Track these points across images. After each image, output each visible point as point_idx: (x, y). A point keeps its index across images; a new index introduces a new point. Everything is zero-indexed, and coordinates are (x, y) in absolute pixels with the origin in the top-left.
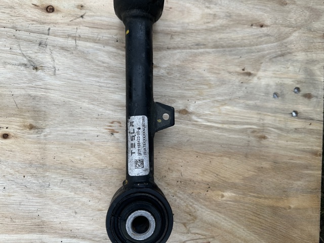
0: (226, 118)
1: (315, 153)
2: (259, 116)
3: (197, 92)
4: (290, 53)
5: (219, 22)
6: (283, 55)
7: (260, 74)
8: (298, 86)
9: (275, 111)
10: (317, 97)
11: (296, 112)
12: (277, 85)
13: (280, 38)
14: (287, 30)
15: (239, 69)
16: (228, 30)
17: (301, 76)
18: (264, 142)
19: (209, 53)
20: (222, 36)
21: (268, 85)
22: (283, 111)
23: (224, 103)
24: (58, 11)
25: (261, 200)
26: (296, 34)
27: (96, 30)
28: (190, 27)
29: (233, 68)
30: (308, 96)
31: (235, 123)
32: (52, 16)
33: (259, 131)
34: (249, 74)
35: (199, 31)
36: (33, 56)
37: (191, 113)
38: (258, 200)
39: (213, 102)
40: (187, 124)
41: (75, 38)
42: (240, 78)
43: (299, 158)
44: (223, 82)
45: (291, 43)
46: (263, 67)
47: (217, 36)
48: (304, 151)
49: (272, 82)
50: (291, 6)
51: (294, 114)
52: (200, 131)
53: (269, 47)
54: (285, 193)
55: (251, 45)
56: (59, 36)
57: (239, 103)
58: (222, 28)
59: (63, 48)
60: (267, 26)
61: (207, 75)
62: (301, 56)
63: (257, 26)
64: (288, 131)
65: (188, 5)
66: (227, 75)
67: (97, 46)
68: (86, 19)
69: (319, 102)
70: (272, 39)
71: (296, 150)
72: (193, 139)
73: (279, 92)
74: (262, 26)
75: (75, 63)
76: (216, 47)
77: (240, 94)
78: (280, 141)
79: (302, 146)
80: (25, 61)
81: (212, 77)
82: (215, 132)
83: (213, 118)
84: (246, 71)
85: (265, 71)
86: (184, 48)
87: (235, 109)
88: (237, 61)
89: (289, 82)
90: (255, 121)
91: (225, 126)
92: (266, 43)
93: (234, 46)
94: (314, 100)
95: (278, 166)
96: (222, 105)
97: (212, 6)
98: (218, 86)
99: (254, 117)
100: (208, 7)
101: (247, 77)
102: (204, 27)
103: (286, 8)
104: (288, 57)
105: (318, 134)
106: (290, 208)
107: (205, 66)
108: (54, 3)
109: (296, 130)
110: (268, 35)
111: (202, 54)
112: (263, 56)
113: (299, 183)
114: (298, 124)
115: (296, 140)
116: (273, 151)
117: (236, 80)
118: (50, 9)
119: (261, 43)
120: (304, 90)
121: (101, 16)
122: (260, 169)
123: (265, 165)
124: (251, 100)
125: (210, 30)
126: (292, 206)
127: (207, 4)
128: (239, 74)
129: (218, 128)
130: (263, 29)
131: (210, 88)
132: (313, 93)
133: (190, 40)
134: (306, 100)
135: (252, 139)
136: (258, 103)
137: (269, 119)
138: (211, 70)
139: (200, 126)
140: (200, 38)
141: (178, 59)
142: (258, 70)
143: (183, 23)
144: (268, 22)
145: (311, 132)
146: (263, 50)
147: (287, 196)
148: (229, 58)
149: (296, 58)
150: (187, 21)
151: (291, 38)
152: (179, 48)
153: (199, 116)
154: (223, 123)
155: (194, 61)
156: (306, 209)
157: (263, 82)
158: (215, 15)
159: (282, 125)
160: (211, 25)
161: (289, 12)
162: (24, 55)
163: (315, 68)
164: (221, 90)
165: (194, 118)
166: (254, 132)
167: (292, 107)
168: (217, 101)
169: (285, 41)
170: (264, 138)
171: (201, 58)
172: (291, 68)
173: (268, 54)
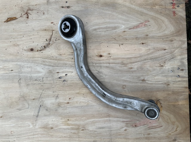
0: (157, 80)
1: (186, 88)
2: (167, 79)
3: (147, 74)
4: (175, 57)
5: (151, 51)
6: (173, 58)
7: (166, 65)
8: (179, 67)
9: (172, 76)
10: (185, 70)
11: (179, 76)
12: (172, 68)
13: (171, 53)
14: (174, 49)
15: (159, 65)
16: (154, 53)
17: (179, 64)
18: (169, 86)
19: (149, 61)
20: (152, 55)
21: (169, 68)
22: (174, 76)
23: (155, 76)
24: (103, 56)
25: (170, 103)
26: (177, 50)
27: (115, 60)
28: (142, 54)
29: (157, 65)
30: (182, 70)
31: (159, 82)
32: (102, 58)
33: (167, 83)
34: (162, 66)
35: (145, 55)
36: (99, 70)
37: (146, 80)
38: (169, 103)
39: (152, 76)
40: (145, 84)
41: (109, 63)
42: (159, 68)
43: (181, 89)
44: (154, 70)
45: (175, 53)
46: (166, 63)
47: (151, 56)
48: (182, 87)
49: (170, 67)
50: (174, 41)
51: (178, 76)
52: (149, 85)
53: (168, 56)
54: (177, 100)
55: (162, 57)
56: (105, 64)
57: (160, 75)
58: (152, 53)
59: (106, 67)
60: (167, 49)
61: (149, 68)
62: (179, 57)
63: (163, 50)
64: (176, 82)
65: (141, 47)
66: (155, 67)
67: (116, 65)
68: (112, 57)
69: (186, 71)
70: (169, 53)
71: (180, 87)
72: (147, 88)
73: (172, 70)
74: (165, 50)
75: (111, 71)
76: (151, 59)
77: (160, 72)
78: (174, 85)
79: (182, 86)
80: (97, 72)
81: (151, 69)
82: (154, 85)
83: (152, 81)
84: (161, 65)
85: (167, 64)
86: (141, 61)
87: (159, 77)
88: (158, 63)
89: (176, 66)
90: (166, 80)
91: (156, 83)
92: (167, 55)
93: (157, 58)
94: (184, 71)
95: (174, 93)
96: (155, 77)
97: (148, 46)
98: (153, 71)
99: (165, 79)
100: (147, 47)
101: (162, 67)
102: (147, 53)
103: (173, 42)
104: (175, 58)
105: (187, 81)
106: (179, 105)
107: (148, 65)
108: (102, 54)
109: (179, 81)
110: (167, 52)
111: (147, 62)
112: (166, 60)
113: (181, 97)
114: (179, 79)
115: (179, 84)
116: (172, 88)
117: (158, 68)
118: (101, 56)
119: (165, 56)
120: (181, 68)
121: (115, 56)
122: (169, 94)
123: (170, 93)
124: (164, 74)
125: (148, 54)
126: (180, 104)
127: (147, 46)
128: (159, 66)
129: (154, 84)
130: (166, 50)
131: (151, 72)
132: (184, 68)
133: (143, 58)
134: (182, 71)
135: (165, 85)
136: (166, 74)
137: (170, 79)
138: (150, 67)
139: (149, 84)
140: (145, 57)
141: (140, 65)
142: (165, 64)
143: (140, 53)
144: (167, 48)
145: (184, 81)
146: (166, 57)
147: (178, 101)
148: (155, 62)
149: (177, 58)
150: (141, 52)
151: (175, 52)
152: (139, 61)
153: (148, 81)
154: (156, 82)
155: (144, 65)
156: (184, 104)
157: (167, 68)
158: (149, 49)
159: (174, 80)
160: (149, 52)
161: (174, 43)
162: (96, 70)
163: (184, 60)
164: (154, 72)
165: (147, 81)
166: (165, 83)
167: (177, 74)
168: (153, 76)
169: (173, 53)
170: (169, 85)
171: (147, 63)
172: (176, 62)
173: (168, 59)
